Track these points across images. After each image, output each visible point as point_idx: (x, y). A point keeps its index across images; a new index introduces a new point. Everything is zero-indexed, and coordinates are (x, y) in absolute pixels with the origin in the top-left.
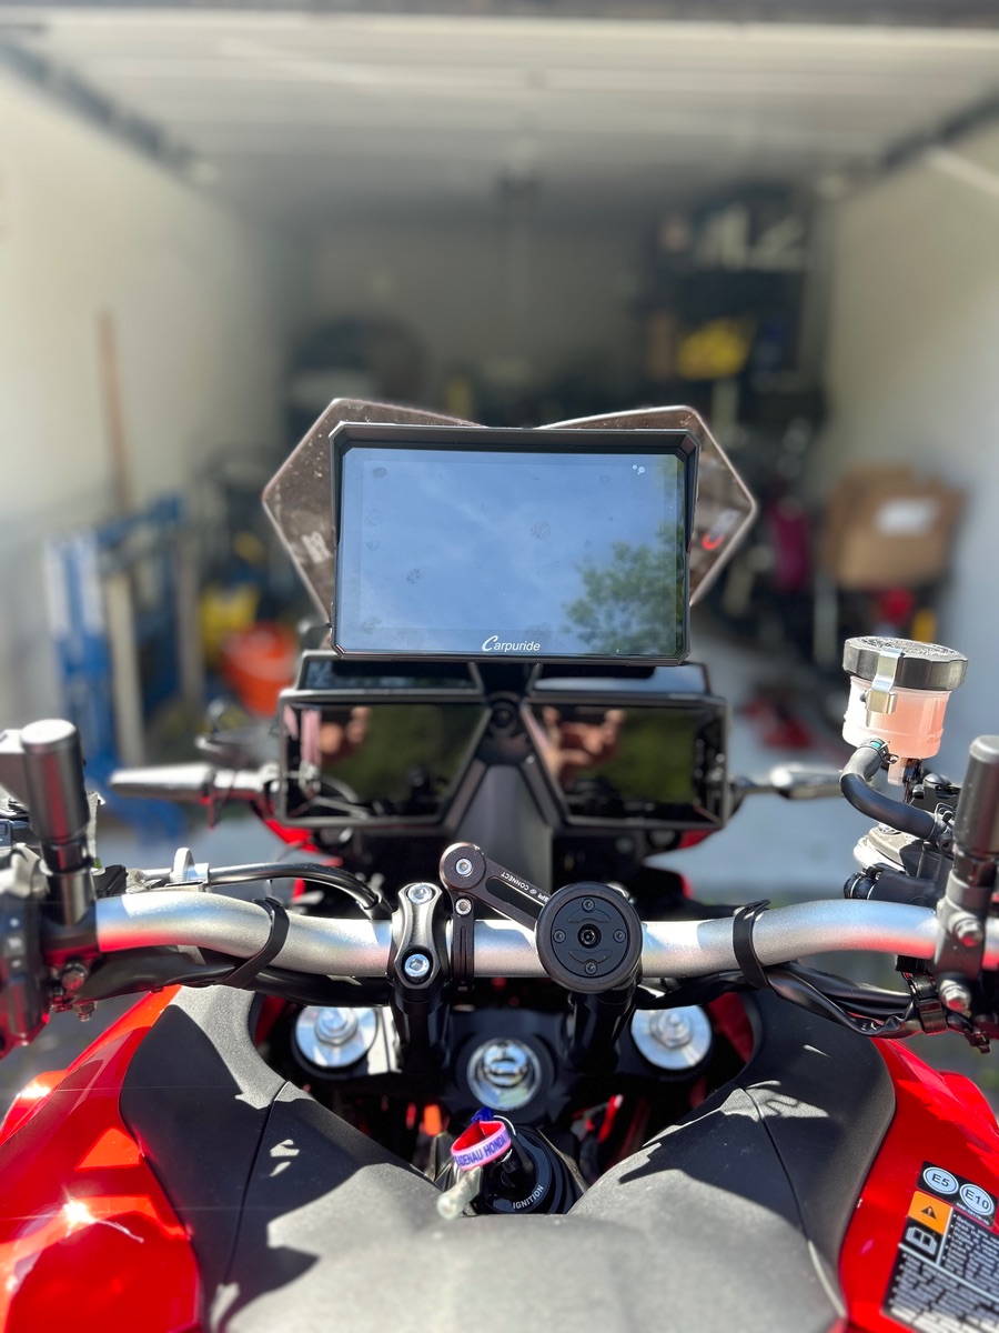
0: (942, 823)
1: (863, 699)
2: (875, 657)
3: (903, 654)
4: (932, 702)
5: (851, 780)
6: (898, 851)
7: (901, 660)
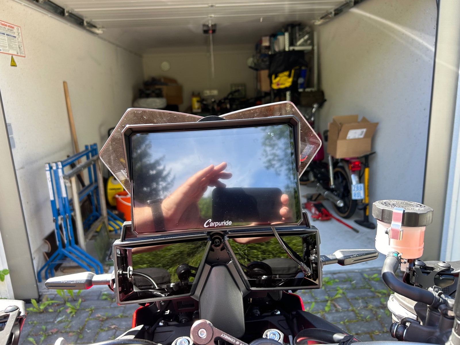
0: (437, 296)
1: (387, 233)
2: (391, 213)
3: (404, 211)
4: (418, 232)
5: (387, 275)
6: (413, 308)
7: (404, 214)
